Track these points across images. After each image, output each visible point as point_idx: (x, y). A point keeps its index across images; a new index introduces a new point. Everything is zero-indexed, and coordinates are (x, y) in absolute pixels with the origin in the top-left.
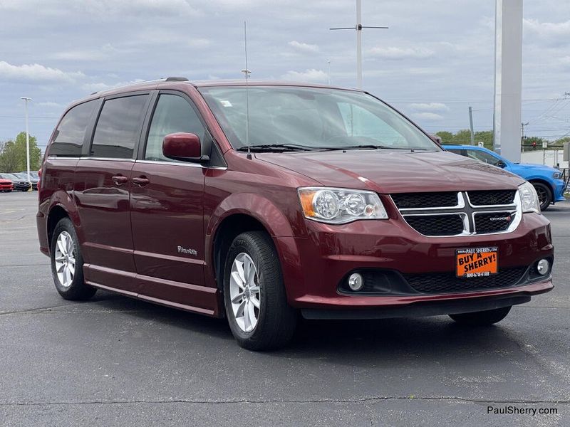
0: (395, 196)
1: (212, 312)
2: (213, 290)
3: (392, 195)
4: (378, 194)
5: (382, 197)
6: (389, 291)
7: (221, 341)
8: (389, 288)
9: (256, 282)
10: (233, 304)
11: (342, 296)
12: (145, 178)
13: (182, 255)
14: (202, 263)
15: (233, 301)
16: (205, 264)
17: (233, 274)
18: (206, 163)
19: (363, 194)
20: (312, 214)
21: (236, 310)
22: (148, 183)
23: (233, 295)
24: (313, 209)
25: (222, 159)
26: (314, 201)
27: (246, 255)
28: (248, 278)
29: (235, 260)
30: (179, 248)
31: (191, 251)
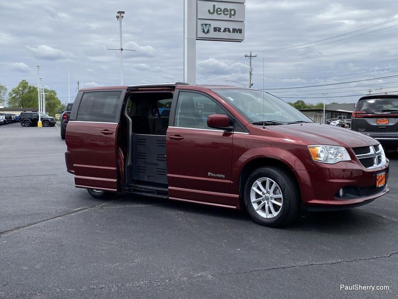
0: (354, 149)
1: (235, 207)
2: (237, 196)
3: (353, 148)
4: (346, 148)
5: (348, 149)
6: (352, 196)
7: (244, 222)
8: (352, 194)
9: (274, 193)
10: (253, 204)
11: (337, 200)
12: (180, 136)
13: (212, 177)
14: (229, 181)
15: (254, 202)
16: (232, 182)
17: (254, 188)
18: (231, 130)
19: (337, 148)
20: (317, 158)
21: (255, 206)
22: (182, 139)
23: (253, 199)
24: (318, 156)
25: (244, 129)
26: (319, 152)
27: (268, 178)
28: (269, 190)
29: (257, 181)
30: (209, 174)
31: (219, 175)
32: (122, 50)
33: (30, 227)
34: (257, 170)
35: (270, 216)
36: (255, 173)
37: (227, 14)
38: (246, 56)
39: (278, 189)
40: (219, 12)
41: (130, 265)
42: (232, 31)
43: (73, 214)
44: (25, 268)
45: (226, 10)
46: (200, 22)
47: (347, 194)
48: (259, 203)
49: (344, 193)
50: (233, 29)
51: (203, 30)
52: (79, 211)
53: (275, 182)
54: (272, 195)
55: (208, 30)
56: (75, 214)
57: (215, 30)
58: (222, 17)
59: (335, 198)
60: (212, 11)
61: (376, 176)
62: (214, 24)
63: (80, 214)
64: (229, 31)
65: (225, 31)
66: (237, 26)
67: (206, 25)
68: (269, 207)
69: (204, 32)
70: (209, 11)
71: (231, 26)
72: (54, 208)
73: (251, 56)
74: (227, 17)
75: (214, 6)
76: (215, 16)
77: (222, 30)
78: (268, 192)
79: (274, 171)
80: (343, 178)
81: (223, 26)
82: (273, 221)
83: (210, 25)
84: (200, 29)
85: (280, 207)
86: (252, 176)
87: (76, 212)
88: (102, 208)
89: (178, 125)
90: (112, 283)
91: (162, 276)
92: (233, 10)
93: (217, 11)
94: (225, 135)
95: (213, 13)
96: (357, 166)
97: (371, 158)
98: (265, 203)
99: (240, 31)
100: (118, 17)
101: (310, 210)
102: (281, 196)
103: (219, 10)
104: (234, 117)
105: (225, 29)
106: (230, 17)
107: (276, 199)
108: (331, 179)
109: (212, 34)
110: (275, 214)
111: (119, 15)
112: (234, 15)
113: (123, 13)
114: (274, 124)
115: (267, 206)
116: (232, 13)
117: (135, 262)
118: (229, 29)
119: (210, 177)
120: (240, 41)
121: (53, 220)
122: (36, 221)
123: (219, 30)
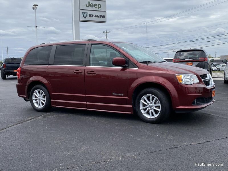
0: (201, 76)
1: (130, 113)
2: (131, 106)
4: (196, 75)
6: (200, 103)
9: (155, 103)
10: (141, 110)
11: (193, 106)
12: (94, 71)
13: (115, 96)
14: (126, 98)
15: (142, 109)
16: (128, 98)
17: (142, 101)
18: (127, 67)
19: (191, 76)
20: (181, 82)
21: (143, 112)
22: (96, 73)
23: (141, 107)
24: (182, 80)
25: (135, 66)
26: (182, 78)
27: (151, 95)
28: (152, 102)
29: (144, 97)
30: (113, 94)
31: (120, 94)
32: (36, 27)
33: (2, 131)
34: (144, 90)
35: (152, 117)
36: (143, 92)
37: (97, 7)
38: (104, 32)
39: (158, 101)
40: (92, 6)
41: (79, 151)
42: (99, 17)
43: (28, 122)
44: (10, 158)
45: (95, 5)
46: (81, 11)
47: (198, 102)
48: (145, 110)
49: (197, 102)
50: (100, 16)
51: (83, 16)
52: (30, 119)
53: (156, 97)
54: (153, 104)
55: (86, 16)
56: (29, 121)
57: (90, 16)
58: (94, 9)
59: (192, 105)
60: (88, 5)
61: (212, 91)
62: (89, 13)
63: (32, 122)
64: (98, 17)
65: (95, 16)
66: (102, 14)
67: (85, 13)
68: (152, 112)
69: (84, 17)
70: (86, 5)
71: (99, 14)
72: (14, 118)
73: (106, 32)
74: (97, 9)
75: (89, 2)
76: (90, 8)
77: (94, 16)
78: (151, 103)
79: (155, 90)
80: (196, 93)
81: (94, 13)
82: (154, 120)
83: (87, 13)
84: (81, 15)
85: (159, 111)
86: (141, 94)
87: (28, 120)
88: (44, 117)
89: (91, 65)
90: (74, 164)
91: (104, 158)
92: (100, 5)
93: (91, 5)
94: (122, 70)
95: (88, 6)
96: (203, 86)
97: (208, 81)
98: (149, 110)
99: (104, 17)
100: (33, 8)
101: (177, 112)
102: (160, 105)
103: (92, 5)
104: (128, 59)
105: (96, 15)
106: (98, 9)
107: (156, 107)
108: (189, 94)
109: (89, 18)
110: (156, 116)
111: (34, 7)
112: (100, 8)
113: (37, 5)
114: (151, 63)
115: (150, 111)
116: (99, 6)
117: (82, 150)
118: (98, 15)
119: (114, 95)
120: (104, 22)
121: (16, 126)
122: (5, 127)
123: (92, 16)
